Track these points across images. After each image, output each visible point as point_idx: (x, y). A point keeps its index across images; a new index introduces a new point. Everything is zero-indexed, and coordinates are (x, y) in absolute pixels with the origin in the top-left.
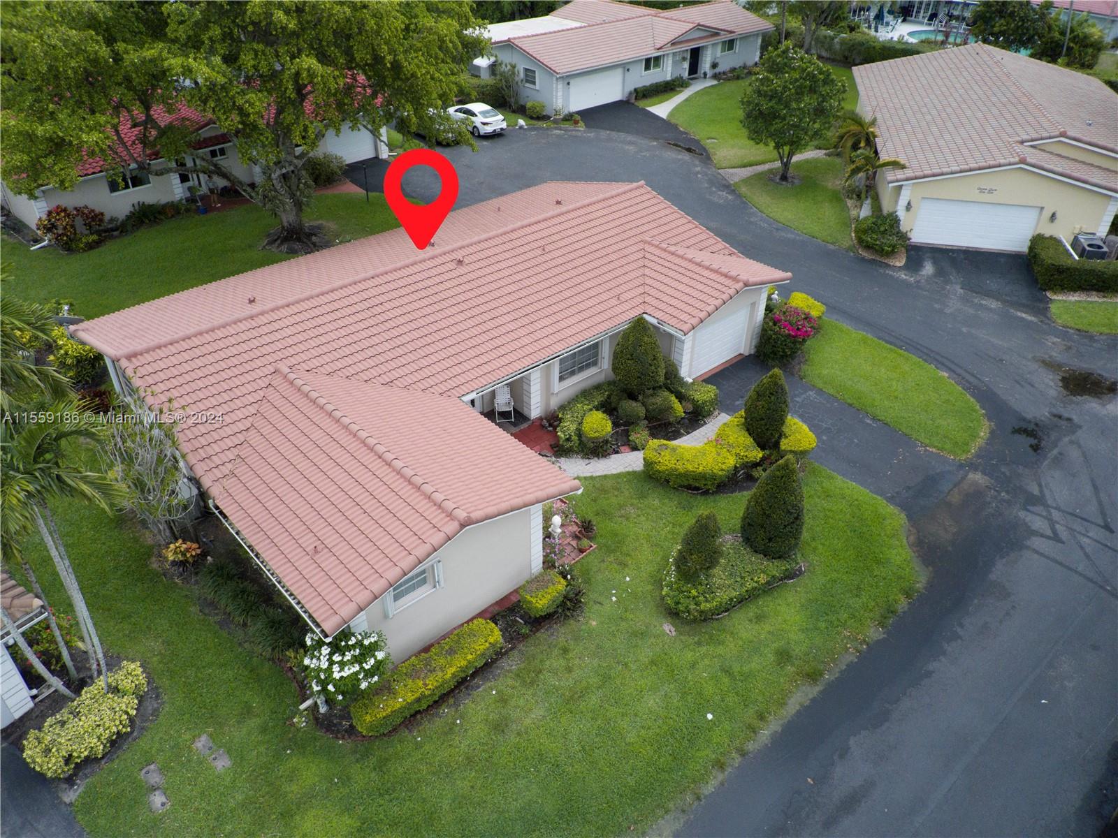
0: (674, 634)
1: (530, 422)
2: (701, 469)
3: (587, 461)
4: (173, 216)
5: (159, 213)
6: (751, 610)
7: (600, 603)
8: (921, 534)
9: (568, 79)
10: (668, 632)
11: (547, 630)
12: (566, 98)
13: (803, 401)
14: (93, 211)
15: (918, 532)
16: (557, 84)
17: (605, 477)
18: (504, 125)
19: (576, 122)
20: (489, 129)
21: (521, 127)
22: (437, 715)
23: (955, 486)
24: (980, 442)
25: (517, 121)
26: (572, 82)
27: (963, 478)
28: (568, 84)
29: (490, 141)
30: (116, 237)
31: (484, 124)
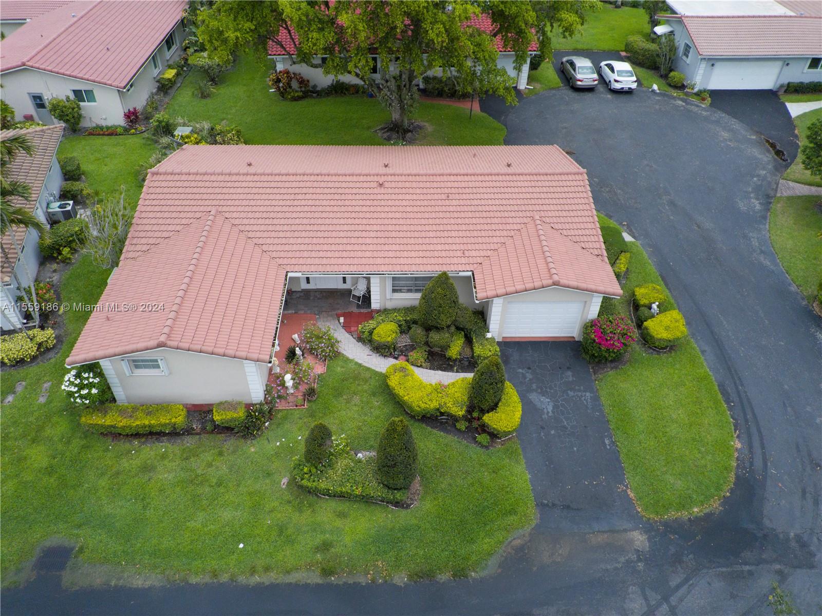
0: (284, 487)
1: (370, 310)
2: (406, 398)
3: (371, 353)
4: (353, 94)
5: (347, 89)
6: (343, 506)
7: (269, 441)
8: (529, 544)
9: (712, 61)
10: (282, 483)
11: (226, 436)
12: (707, 76)
13: (573, 396)
14: (302, 78)
15: (530, 541)
16: (700, 64)
17: (368, 369)
18: (634, 86)
19: (704, 99)
20: (617, 86)
21: (653, 91)
22: (130, 441)
23: (610, 531)
24: (684, 515)
25: (652, 85)
26: (718, 65)
27: (625, 531)
28: (713, 65)
29: (614, 96)
30: (314, 98)
31: (616, 81)
